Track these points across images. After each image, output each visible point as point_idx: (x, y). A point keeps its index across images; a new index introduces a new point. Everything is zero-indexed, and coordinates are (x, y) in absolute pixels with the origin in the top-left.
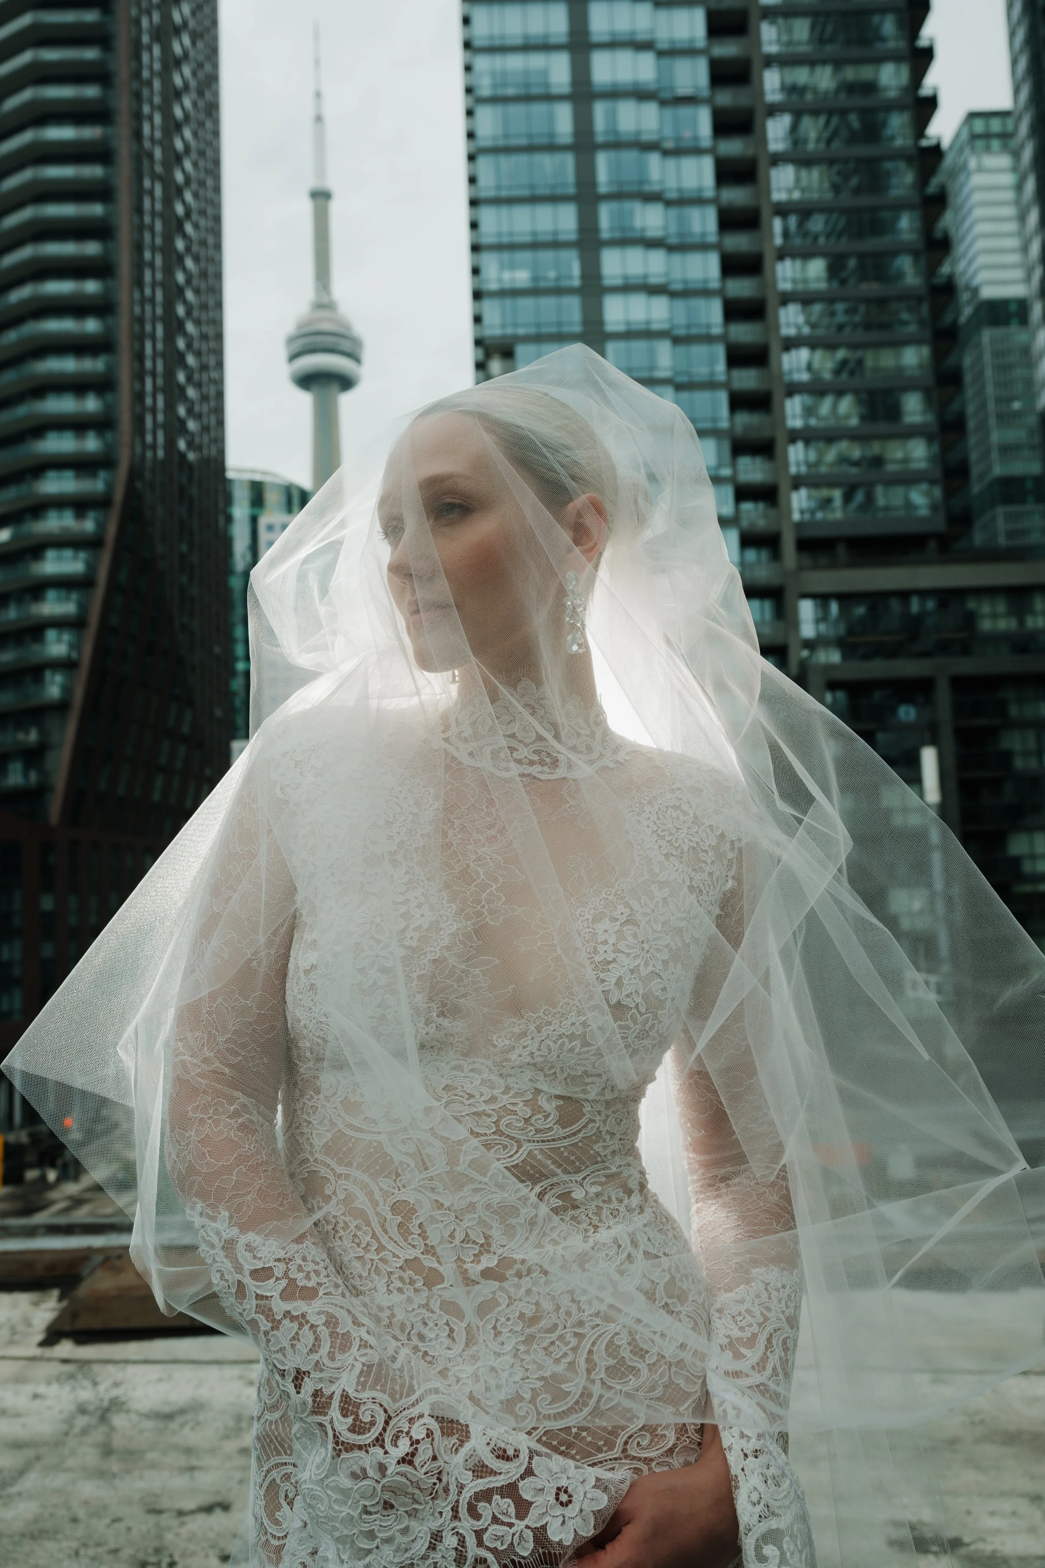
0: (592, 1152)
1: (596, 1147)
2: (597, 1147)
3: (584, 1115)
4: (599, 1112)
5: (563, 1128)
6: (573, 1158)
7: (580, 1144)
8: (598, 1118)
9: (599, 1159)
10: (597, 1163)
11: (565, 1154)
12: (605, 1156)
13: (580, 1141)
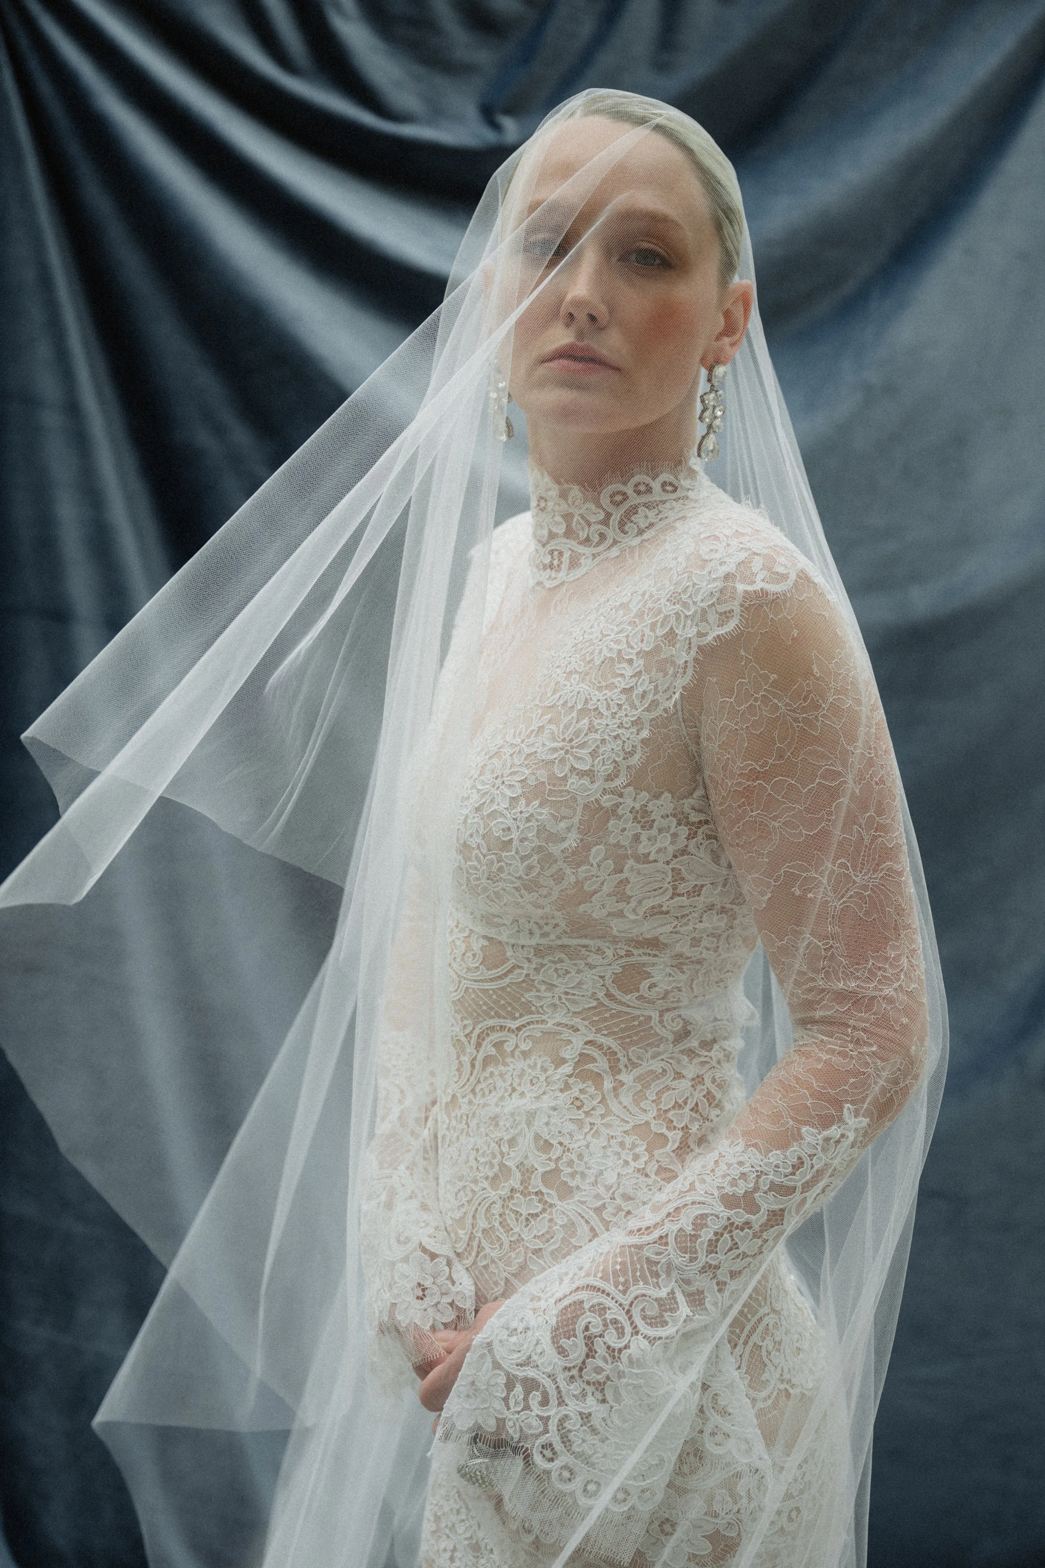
0: (523, 1000)
1: (527, 995)
2: (529, 996)
3: (508, 959)
4: (529, 960)
5: (488, 969)
6: (503, 1002)
7: (509, 989)
8: (526, 965)
9: (533, 1008)
10: (531, 1013)
11: (494, 997)
12: (542, 1007)
13: (508, 986)
